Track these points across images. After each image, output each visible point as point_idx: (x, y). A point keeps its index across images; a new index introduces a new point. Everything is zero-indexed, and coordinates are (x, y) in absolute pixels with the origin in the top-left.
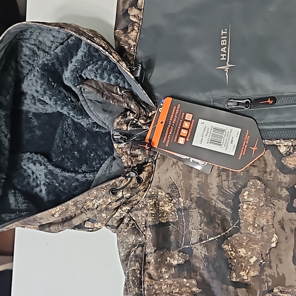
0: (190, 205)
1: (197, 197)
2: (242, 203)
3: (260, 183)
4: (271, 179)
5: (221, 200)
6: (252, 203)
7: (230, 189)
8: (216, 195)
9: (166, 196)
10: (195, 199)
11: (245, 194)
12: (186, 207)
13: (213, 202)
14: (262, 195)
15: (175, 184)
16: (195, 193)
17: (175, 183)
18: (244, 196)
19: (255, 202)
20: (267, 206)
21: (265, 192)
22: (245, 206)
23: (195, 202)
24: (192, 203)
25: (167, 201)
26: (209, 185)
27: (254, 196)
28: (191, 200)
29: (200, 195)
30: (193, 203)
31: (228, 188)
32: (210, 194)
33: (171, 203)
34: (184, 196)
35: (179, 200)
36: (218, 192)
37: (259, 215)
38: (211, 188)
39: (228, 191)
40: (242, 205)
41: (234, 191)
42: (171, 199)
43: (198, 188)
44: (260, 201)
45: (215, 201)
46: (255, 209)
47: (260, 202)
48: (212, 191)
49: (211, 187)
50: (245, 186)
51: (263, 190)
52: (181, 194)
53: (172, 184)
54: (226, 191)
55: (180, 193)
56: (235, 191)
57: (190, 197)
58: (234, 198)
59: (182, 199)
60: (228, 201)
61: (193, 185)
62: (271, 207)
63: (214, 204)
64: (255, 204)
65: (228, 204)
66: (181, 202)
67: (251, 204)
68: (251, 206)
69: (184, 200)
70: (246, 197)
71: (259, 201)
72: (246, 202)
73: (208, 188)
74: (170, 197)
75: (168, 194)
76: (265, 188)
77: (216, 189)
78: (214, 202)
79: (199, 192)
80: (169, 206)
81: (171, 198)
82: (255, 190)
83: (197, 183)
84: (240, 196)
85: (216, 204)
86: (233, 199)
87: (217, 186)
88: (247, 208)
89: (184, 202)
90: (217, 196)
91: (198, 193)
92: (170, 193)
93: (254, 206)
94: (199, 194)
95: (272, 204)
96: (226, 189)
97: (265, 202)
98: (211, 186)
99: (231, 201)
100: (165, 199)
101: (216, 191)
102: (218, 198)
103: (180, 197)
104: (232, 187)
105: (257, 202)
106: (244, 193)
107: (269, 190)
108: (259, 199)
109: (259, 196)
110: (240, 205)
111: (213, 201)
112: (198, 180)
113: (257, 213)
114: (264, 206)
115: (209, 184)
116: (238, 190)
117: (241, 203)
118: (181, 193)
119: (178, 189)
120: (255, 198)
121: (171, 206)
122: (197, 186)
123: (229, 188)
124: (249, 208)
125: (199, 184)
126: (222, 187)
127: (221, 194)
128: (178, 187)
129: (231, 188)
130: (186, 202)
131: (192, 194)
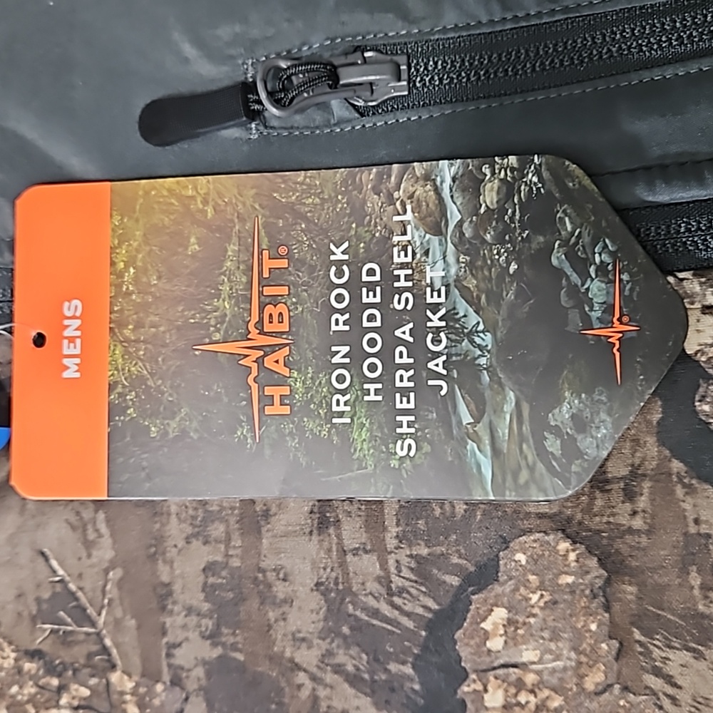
0: (177, 706)
1: (205, 663)
2: (474, 676)
3: (572, 556)
4: (638, 523)
5: (350, 668)
6: (538, 673)
7: (397, 600)
8: (316, 641)
9: (20, 671)
10: (200, 672)
11: (487, 625)
13: (300, 687)
14: (593, 627)
15: (73, 594)
16: (193, 635)
17: (72, 587)
18: (486, 636)
19: (554, 671)
20: (626, 689)
21: (607, 608)
23: (200, 689)
24: (187, 699)
25: (32, 700)
26: (270, 586)
27: (546, 634)
28: (176, 682)
29: (224, 645)
30: (192, 699)
31: (383, 591)
34: (136, 661)
35: (108, 684)
36: (326, 619)
38: (285, 601)
39: (386, 609)
40: (479, 687)
41: (420, 611)
42: (55, 682)
43: (206, 606)
44: (584, 659)
47: (583, 670)
48: (291, 618)
49: (281, 596)
50: (484, 575)
51: (595, 597)
52: (114, 652)
53: (54, 595)
54: (376, 613)
55: (108, 642)
56: (425, 607)
57: (170, 666)
58: (425, 648)
59: (130, 676)
60: (386, 671)
61: (177, 587)
62: (655, 694)
63: (305, 694)
64: (554, 681)
65: (393, 690)
66: (122, 693)
67: (530, 678)
68: (532, 692)
69: (138, 685)
70: (496, 644)
71: (580, 663)
72: (501, 672)
73: (266, 597)
74: (51, 670)
75: (34, 654)
76: (608, 581)
78: (309, 684)
79: (218, 626)
81: (59, 676)
82: (547, 598)
83: (201, 578)
84: (459, 634)
85: (322, 693)
86: (417, 657)
87: (318, 584)
89: (142, 690)
90: (324, 645)
91: (213, 637)
92: (45, 648)
93: (546, 693)
94: (215, 645)
95: (657, 672)
96: (371, 602)
97: (616, 667)
98: (280, 590)
99: (408, 670)
100: (15, 689)
101: (314, 617)
102: (330, 653)
103: (113, 667)
104: (407, 584)
105: (565, 669)
107: (630, 589)
108: (575, 649)
109: (574, 628)
110: (466, 689)
111: (302, 677)
112: (203, 554)
114: (610, 686)
115: (271, 576)
116: (447, 601)
117: (467, 676)
118: (117, 645)
119: (93, 625)
120: (553, 646)
122: (202, 596)
123: (390, 593)
124: (519, 704)
125: (211, 580)
126: (348, 591)
127: (345, 630)
128: (90, 611)
129: (402, 591)
130: (151, 692)
131: (179, 645)
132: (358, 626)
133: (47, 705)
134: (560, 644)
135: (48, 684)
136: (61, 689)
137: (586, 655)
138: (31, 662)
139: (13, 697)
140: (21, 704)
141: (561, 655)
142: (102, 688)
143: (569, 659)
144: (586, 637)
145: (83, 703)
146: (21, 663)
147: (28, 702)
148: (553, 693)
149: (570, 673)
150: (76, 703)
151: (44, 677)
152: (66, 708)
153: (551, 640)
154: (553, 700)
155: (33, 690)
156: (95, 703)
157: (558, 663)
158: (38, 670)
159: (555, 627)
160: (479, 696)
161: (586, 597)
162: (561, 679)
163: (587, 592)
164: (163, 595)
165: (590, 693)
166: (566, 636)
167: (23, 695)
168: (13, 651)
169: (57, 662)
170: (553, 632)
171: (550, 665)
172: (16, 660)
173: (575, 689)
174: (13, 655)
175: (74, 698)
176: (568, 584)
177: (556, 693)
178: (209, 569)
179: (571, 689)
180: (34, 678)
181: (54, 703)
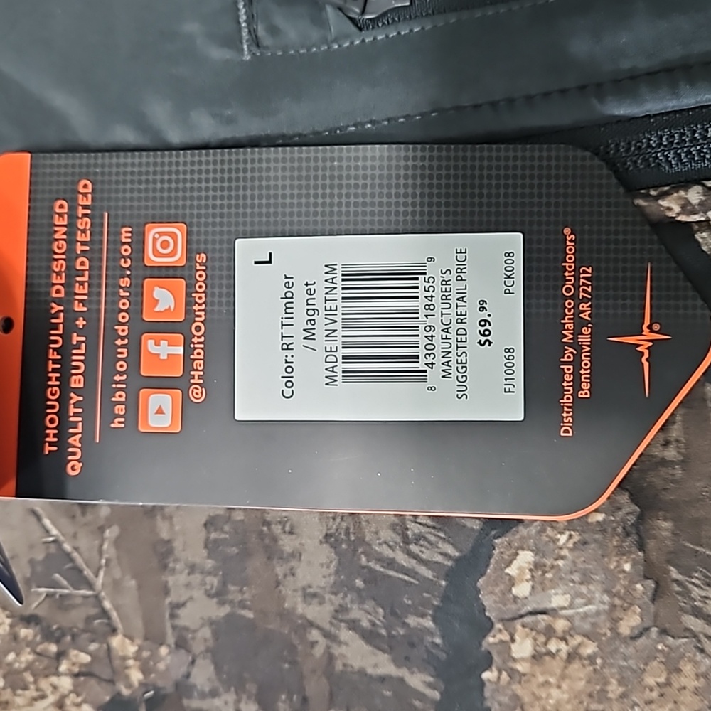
0: (183, 670)
1: (211, 623)
2: (499, 626)
4: (671, 453)
5: (365, 624)
6: (568, 618)
7: (413, 548)
8: (327, 596)
9: (15, 637)
10: (206, 632)
11: (512, 571)
12: (160, 683)
13: (313, 644)
14: (627, 567)
15: (68, 555)
16: (198, 594)
17: (67, 547)
18: (512, 582)
19: (585, 616)
20: (664, 632)
21: (641, 547)
22: (523, 648)
23: (208, 650)
24: (193, 662)
25: (29, 667)
26: (275, 539)
27: (576, 577)
28: (181, 644)
29: (231, 602)
30: (199, 661)
31: (398, 539)
32: (286, 590)
33: (58, 674)
34: (138, 624)
35: (109, 649)
36: (337, 573)
37: (623, 696)
38: (292, 555)
39: (402, 559)
40: (505, 637)
41: (439, 558)
42: (53, 648)
43: (210, 563)
44: (617, 602)
45: (327, 635)
46: (591, 659)
47: (618, 614)
48: (299, 572)
49: (288, 549)
51: (628, 534)
52: (114, 615)
53: (48, 556)
54: (391, 564)
55: (107, 605)
56: (445, 555)
57: (174, 627)
58: (445, 598)
59: (132, 639)
60: (405, 625)
61: (177, 544)
62: (695, 636)
63: (319, 651)
64: (587, 627)
65: (412, 645)
66: (124, 658)
67: (561, 625)
68: (563, 639)
69: (140, 649)
70: (522, 590)
71: (613, 606)
72: (528, 619)
74: (48, 636)
75: (29, 620)
76: (641, 518)
77: (324, 560)
78: (322, 642)
79: (224, 583)
80: (43, 697)
81: (57, 641)
82: (576, 538)
83: (203, 534)
84: (481, 582)
85: (336, 650)
86: (437, 609)
87: (327, 536)
88: (536, 657)
89: (146, 654)
90: (337, 600)
91: (219, 595)
92: (41, 612)
93: (579, 639)
94: (222, 603)
95: (697, 613)
97: (652, 608)
98: (287, 544)
99: (428, 623)
100: (11, 656)
101: (325, 571)
102: (342, 609)
103: (114, 631)
104: (424, 530)
105: (598, 613)
106: (509, 564)
107: (665, 524)
108: (607, 591)
109: (606, 570)
110: (491, 640)
111: (315, 635)
113: (607, 683)
114: (647, 629)
115: (277, 529)
116: (468, 545)
117: (492, 625)
118: (117, 608)
119: (90, 586)
120: (584, 589)
121: (52, 699)
122: (205, 553)
123: (406, 541)
124: (549, 653)
125: (213, 535)
126: (361, 541)
127: (359, 583)
128: (88, 572)
129: (418, 538)
130: (155, 657)
131: (183, 605)
132: (372, 578)
133: (46, 672)
134: (592, 587)
135: (46, 650)
136: (60, 655)
137: (621, 598)
138: (27, 628)
139: (10, 665)
140: (19, 672)
141: (593, 598)
142: (102, 654)
143: (603, 603)
144: (620, 579)
145: (84, 670)
146: (17, 629)
147: (26, 669)
148: (585, 640)
149: (603, 617)
150: (76, 670)
151: (41, 643)
152: (65, 675)
153: (581, 583)
154: (586, 646)
155: (31, 657)
156: (97, 670)
157: (590, 607)
158: (35, 636)
159: (586, 569)
160: (505, 646)
161: (618, 535)
162: (594, 625)
163: (620, 530)
164: (163, 553)
165: (625, 637)
166: (597, 578)
167: (20, 662)
168: (8, 617)
169: (55, 627)
170: (584, 574)
171: (581, 610)
172: (11, 626)
173: (609, 633)
174: (8, 621)
175: (74, 664)
176: (598, 522)
177: (589, 638)
178: (210, 524)
179: (605, 635)
180: (31, 644)
181: (53, 670)
